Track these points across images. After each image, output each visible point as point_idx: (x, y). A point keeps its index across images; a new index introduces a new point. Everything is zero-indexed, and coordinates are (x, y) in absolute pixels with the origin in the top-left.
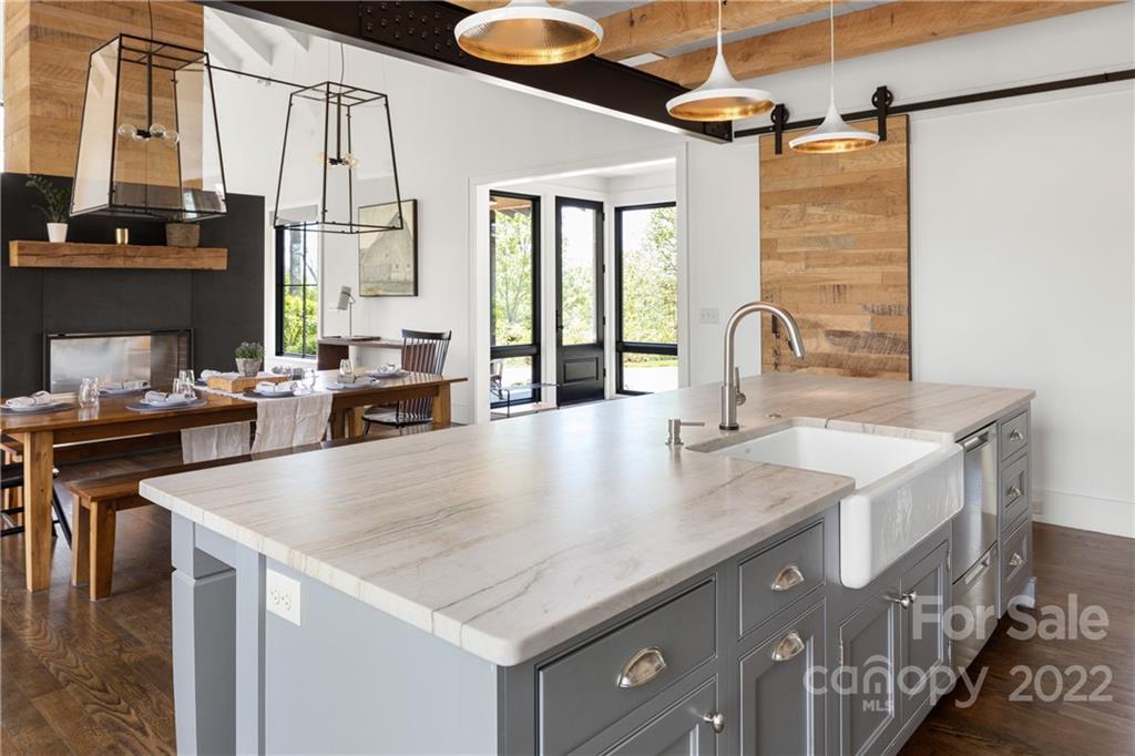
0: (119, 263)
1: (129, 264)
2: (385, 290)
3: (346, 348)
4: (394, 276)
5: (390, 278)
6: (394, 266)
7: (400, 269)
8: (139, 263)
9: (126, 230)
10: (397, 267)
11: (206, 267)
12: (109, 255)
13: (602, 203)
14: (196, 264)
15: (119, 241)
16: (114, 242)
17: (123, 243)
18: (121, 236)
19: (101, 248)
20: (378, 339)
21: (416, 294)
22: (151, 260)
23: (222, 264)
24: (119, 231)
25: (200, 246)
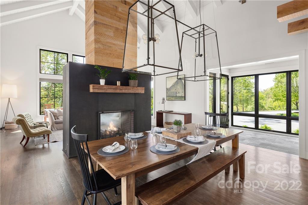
0: (118, 91)
1: (121, 92)
2: (175, 99)
3: (162, 113)
4: (178, 95)
5: (176, 95)
6: (178, 93)
7: (180, 93)
8: (124, 91)
9: (120, 82)
10: (179, 92)
11: (139, 92)
12: (116, 89)
13: (228, 76)
14: (137, 92)
15: (118, 85)
16: (117, 85)
17: (119, 85)
18: (118, 83)
19: (114, 87)
20: (173, 111)
21: (185, 100)
22: (126, 90)
23: (143, 92)
24: (118, 82)
25: (138, 87)
